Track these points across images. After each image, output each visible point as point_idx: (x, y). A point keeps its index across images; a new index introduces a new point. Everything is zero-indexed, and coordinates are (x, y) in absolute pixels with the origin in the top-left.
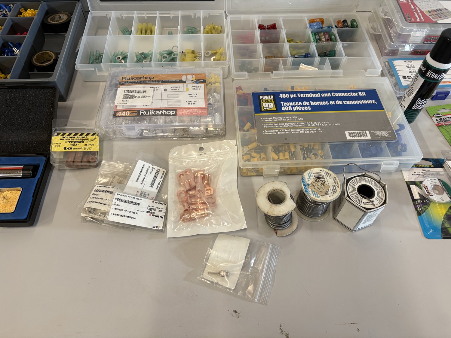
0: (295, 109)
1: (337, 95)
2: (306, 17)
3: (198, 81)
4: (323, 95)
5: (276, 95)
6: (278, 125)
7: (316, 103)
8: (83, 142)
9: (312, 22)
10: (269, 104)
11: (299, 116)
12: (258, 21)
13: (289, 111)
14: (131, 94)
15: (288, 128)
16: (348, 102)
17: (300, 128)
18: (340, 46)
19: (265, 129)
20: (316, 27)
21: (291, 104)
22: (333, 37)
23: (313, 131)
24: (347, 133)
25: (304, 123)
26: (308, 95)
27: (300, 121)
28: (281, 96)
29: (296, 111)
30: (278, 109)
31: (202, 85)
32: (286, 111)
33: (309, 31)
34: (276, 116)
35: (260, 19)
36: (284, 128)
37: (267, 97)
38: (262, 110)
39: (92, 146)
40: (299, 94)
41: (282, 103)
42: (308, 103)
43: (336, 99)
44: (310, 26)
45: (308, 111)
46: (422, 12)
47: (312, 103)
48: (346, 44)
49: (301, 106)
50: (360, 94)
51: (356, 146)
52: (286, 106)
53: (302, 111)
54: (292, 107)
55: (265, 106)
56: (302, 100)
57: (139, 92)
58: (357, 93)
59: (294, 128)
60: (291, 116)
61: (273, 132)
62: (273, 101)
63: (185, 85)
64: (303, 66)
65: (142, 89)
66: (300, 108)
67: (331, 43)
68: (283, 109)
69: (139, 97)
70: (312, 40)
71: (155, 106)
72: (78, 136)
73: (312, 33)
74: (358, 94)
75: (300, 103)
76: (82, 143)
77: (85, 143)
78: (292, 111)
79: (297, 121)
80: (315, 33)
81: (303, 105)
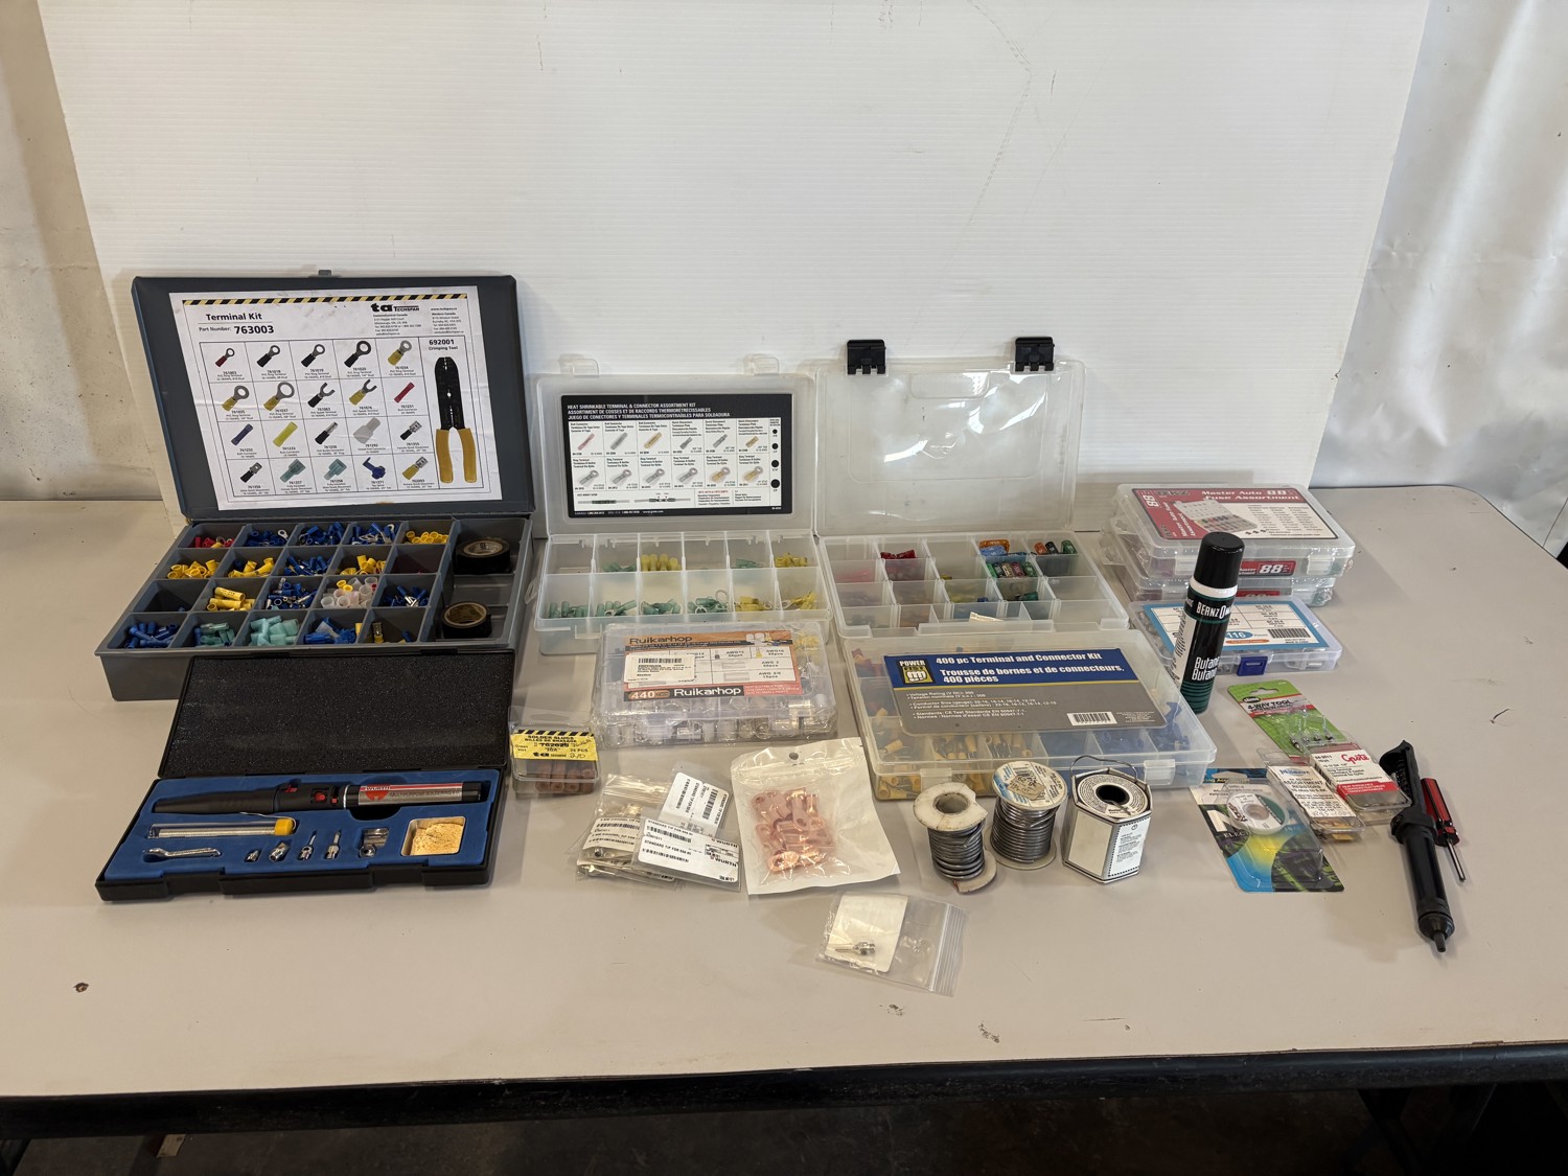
0: (967, 680)
1: (1045, 658)
2: (973, 539)
3: (777, 642)
4: (1019, 659)
5: (930, 662)
6: (940, 705)
7: (1006, 672)
8: (567, 745)
9: (985, 546)
10: (919, 673)
11: (977, 691)
12: (880, 546)
13: (957, 683)
14: (654, 664)
15: (959, 709)
16: (1068, 669)
17: (980, 709)
18: (1044, 583)
19: (915, 711)
20: (994, 553)
21: (961, 673)
22: (1029, 569)
23: (1006, 713)
24: (1071, 716)
25: (989, 701)
26: (990, 660)
27: (981, 699)
28: (939, 661)
29: (971, 683)
30: (937, 680)
31: (786, 649)
32: (951, 684)
33: (981, 561)
34: (933, 691)
35: (883, 542)
36: (952, 709)
37: (912, 663)
38: (907, 682)
39: (585, 753)
40: (973, 659)
41: (943, 671)
42: (991, 672)
43: (1044, 664)
44: (983, 552)
45: (993, 683)
46: (1191, 523)
47: (1000, 672)
48: (1055, 580)
49: (979, 676)
50: (1090, 656)
51: (1091, 737)
52: (953, 676)
53: (981, 683)
54: (963, 677)
55: (910, 676)
56: (981, 667)
57: (668, 661)
58: (1084, 656)
59: (969, 708)
60: (963, 690)
61: (932, 715)
62: (924, 668)
63: (753, 649)
64: (974, 616)
65: (672, 657)
66: (977, 679)
67: (1027, 579)
68: (946, 679)
69: (669, 668)
70: (990, 575)
71: (700, 682)
72: (556, 735)
73: (987, 563)
74: (1087, 657)
75: (977, 672)
76: (564, 748)
77: (571, 746)
78: (964, 683)
79: (973, 699)
80: (994, 564)
81: (982, 675)
